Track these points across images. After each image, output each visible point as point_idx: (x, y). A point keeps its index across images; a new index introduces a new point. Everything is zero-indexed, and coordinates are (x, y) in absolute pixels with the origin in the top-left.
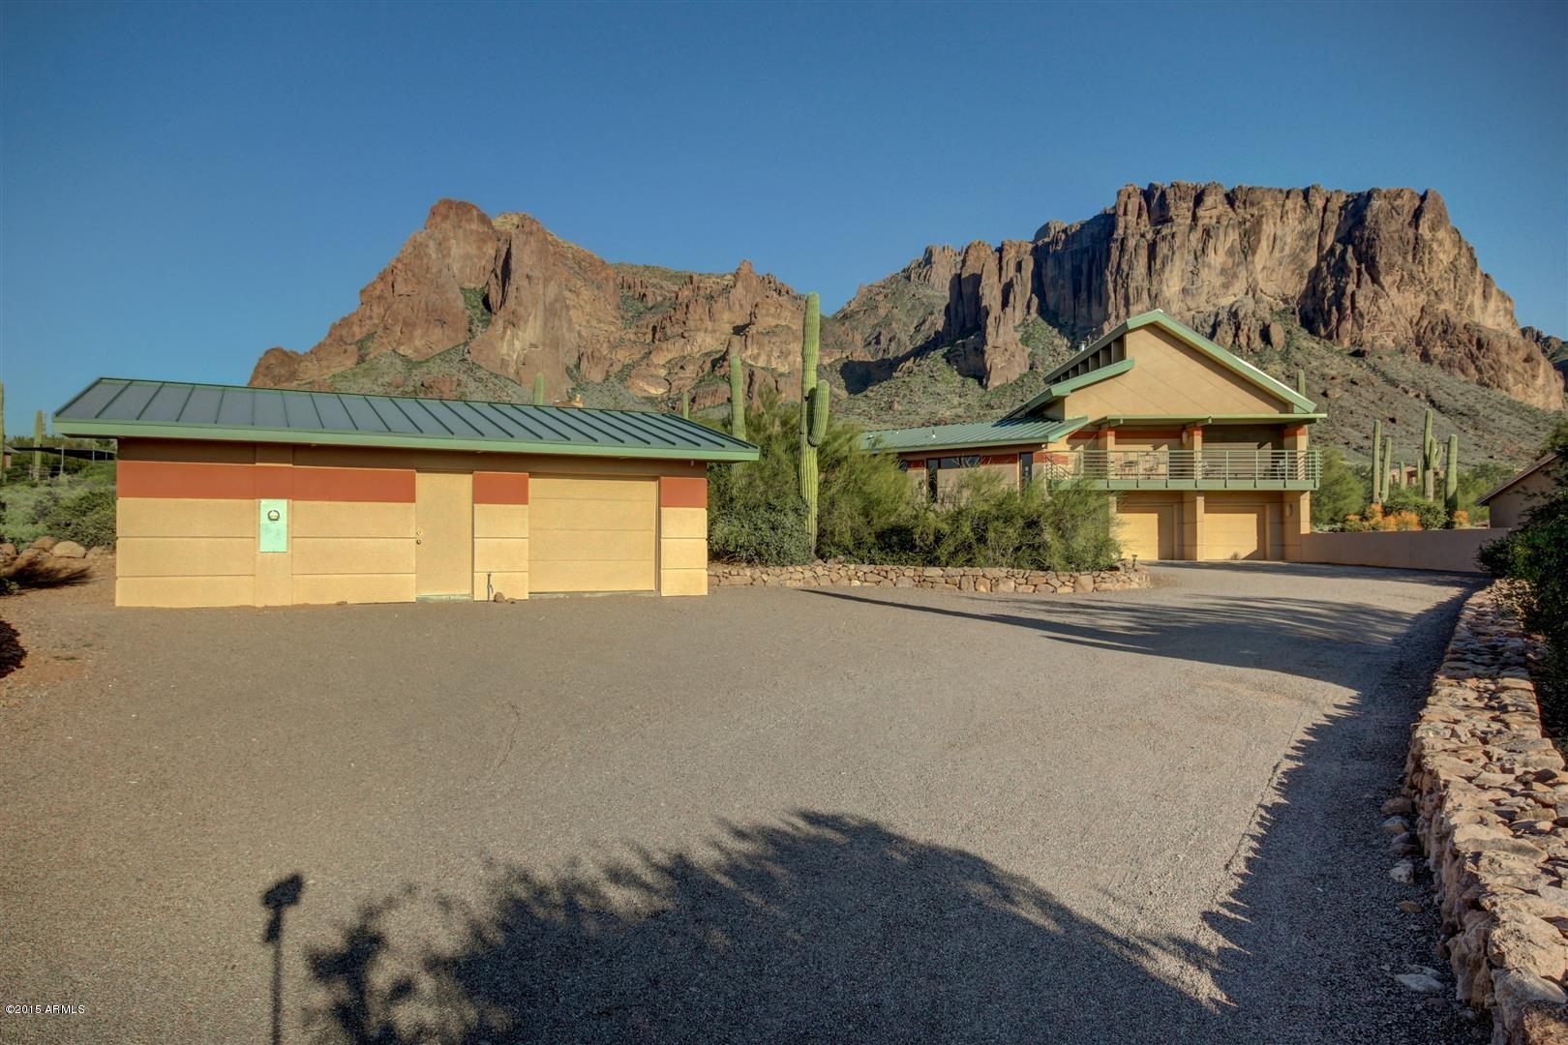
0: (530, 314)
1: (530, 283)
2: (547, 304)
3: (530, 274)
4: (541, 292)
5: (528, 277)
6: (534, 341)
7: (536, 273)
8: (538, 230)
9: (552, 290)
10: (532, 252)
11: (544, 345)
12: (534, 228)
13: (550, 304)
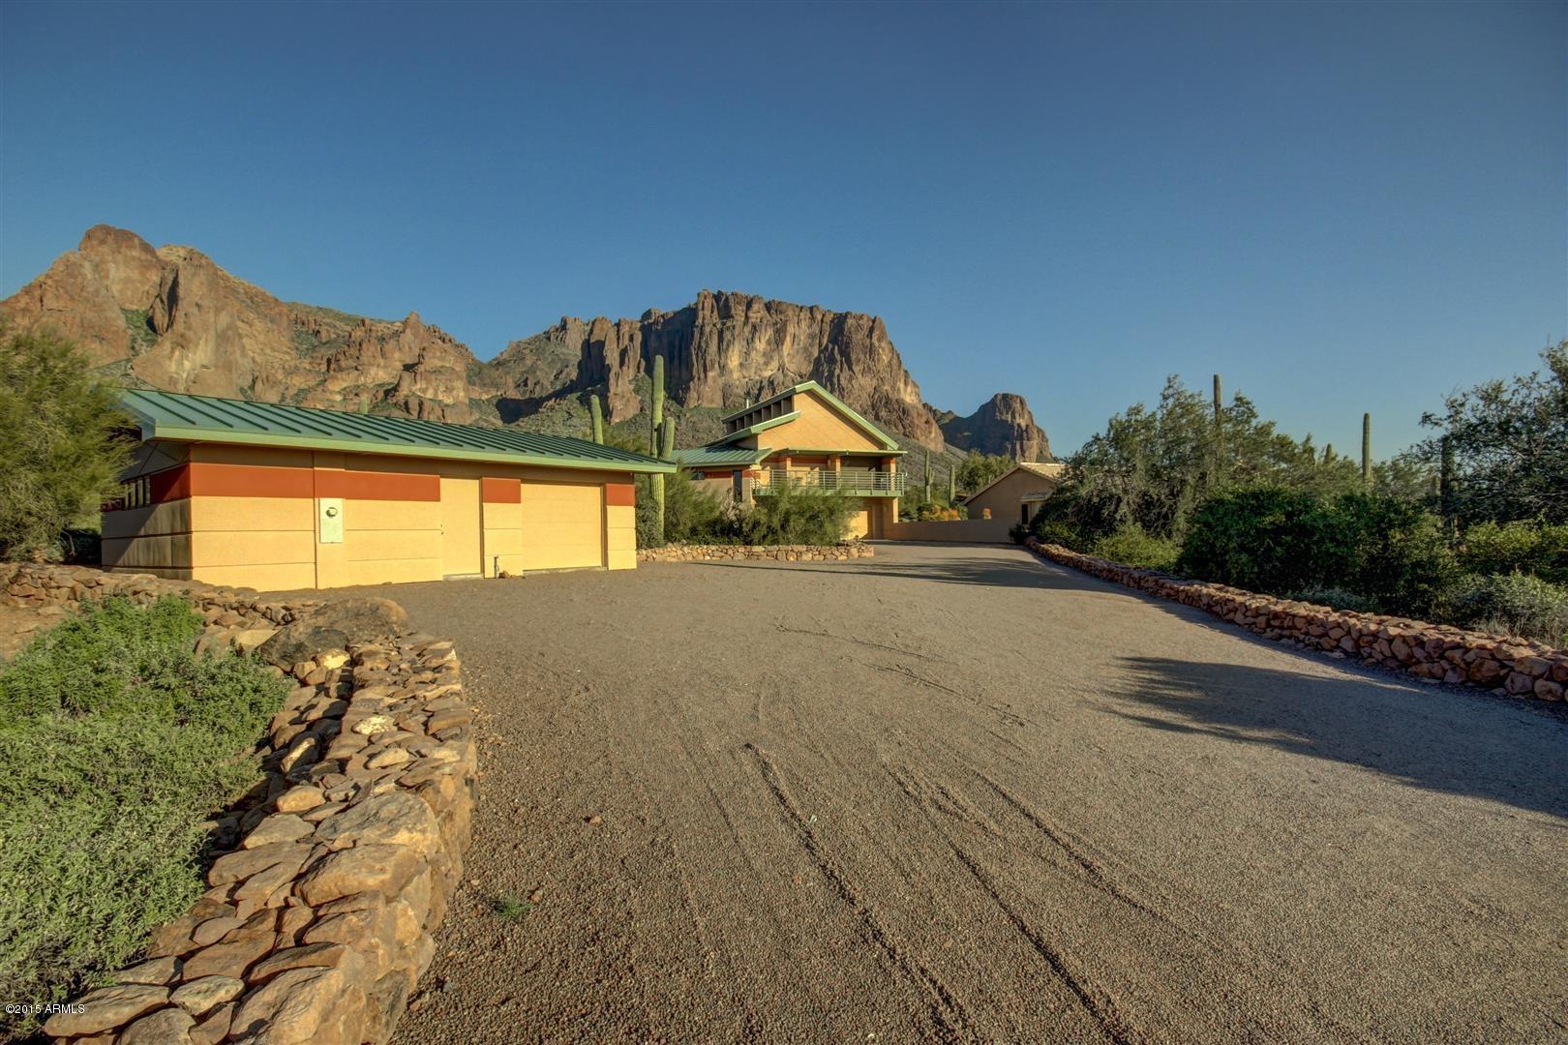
0: (200, 339)
1: (199, 310)
2: (219, 331)
3: (200, 302)
4: (212, 319)
5: (197, 305)
6: (205, 362)
7: (205, 303)
8: (208, 265)
9: (224, 319)
10: (202, 283)
11: (216, 366)
12: (204, 262)
13: (222, 332)
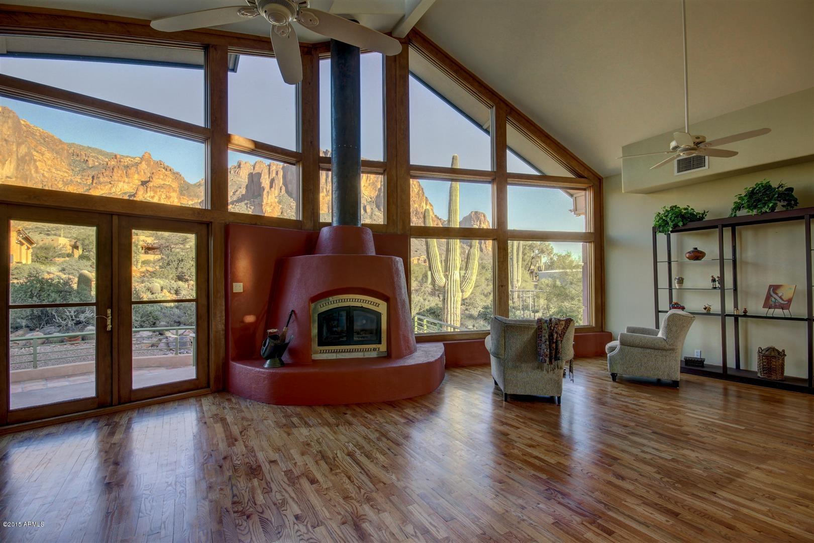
0: (7, 161)
1: (7, 144)
2: (19, 157)
3: (7, 139)
4: (15, 149)
5: (6, 140)
6: (9, 175)
7: (11, 139)
8: (14, 116)
9: (23, 150)
10: (9, 128)
11: (16, 177)
12: (11, 115)
13: (22, 157)
